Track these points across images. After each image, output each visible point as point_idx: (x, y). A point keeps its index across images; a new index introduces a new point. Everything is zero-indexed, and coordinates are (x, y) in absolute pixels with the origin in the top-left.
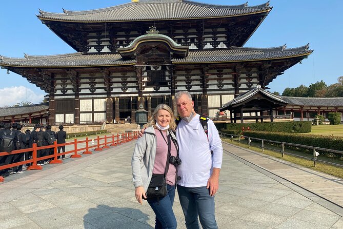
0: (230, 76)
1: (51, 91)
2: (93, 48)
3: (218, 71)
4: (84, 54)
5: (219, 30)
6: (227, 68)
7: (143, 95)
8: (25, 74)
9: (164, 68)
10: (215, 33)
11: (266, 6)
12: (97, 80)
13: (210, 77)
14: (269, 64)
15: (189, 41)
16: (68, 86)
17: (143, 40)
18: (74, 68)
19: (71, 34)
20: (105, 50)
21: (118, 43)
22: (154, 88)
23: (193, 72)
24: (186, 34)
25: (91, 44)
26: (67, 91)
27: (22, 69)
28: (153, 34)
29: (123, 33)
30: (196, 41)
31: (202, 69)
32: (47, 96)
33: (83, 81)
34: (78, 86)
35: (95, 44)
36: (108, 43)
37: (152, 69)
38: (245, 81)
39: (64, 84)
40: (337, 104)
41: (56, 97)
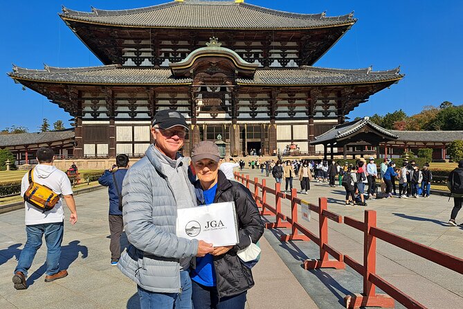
0: (304, 102)
1: (78, 114)
2: (130, 60)
3: (289, 95)
4: (118, 68)
5: (289, 44)
6: (300, 92)
7: (198, 122)
8: (45, 91)
9: (223, 89)
10: (284, 48)
11: (349, 18)
12: (138, 102)
13: (280, 102)
14: (352, 88)
15: (253, 57)
16: (101, 109)
17: (202, 54)
18: (111, 86)
19: (102, 41)
20: (146, 63)
21: (163, 55)
22: (211, 114)
23: (259, 96)
24: (248, 48)
25: (127, 55)
26: (99, 114)
27: (42, 85)
28: (214, 47)
29: (169, 43)
30: (260, 56)
31: (270, 92)
32: (72, 120)
33: (120, 102)
34: (113, 109)
35: (133, 55)
36: (150, 55)
37: (209, 90)
38: (320, 108)
39: (95, 106)
40: (427, 139)
41: (84, 122)
